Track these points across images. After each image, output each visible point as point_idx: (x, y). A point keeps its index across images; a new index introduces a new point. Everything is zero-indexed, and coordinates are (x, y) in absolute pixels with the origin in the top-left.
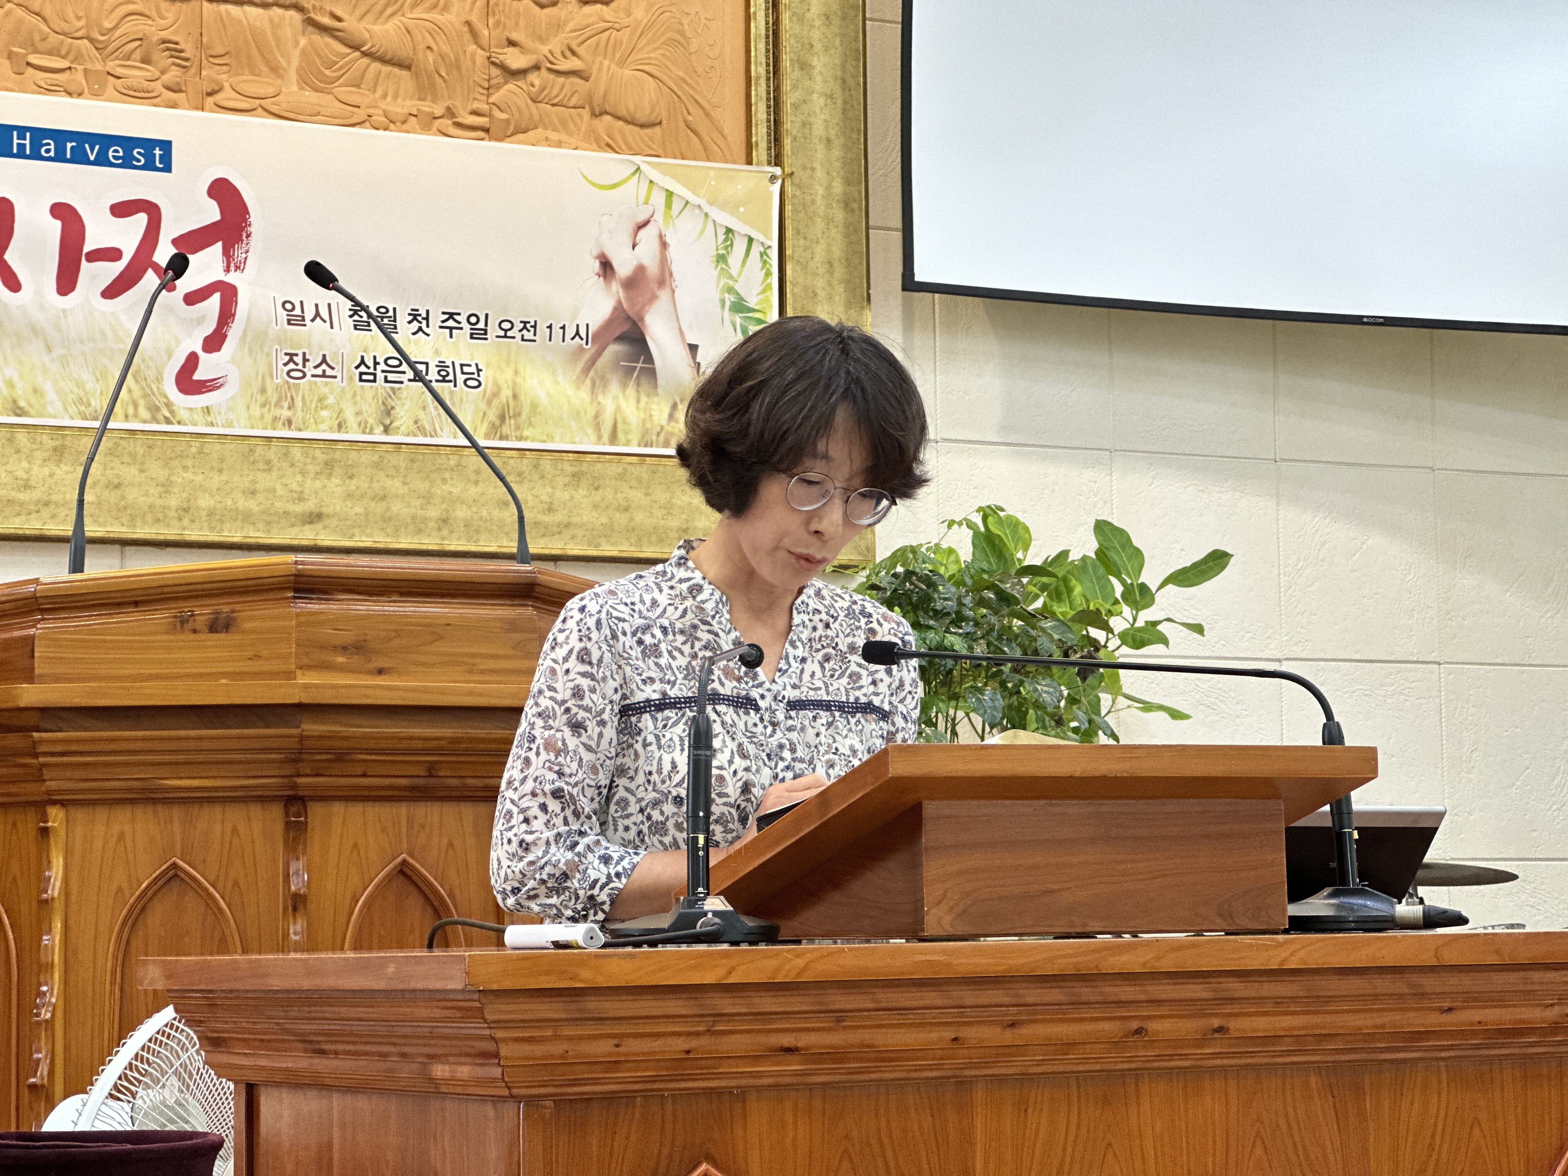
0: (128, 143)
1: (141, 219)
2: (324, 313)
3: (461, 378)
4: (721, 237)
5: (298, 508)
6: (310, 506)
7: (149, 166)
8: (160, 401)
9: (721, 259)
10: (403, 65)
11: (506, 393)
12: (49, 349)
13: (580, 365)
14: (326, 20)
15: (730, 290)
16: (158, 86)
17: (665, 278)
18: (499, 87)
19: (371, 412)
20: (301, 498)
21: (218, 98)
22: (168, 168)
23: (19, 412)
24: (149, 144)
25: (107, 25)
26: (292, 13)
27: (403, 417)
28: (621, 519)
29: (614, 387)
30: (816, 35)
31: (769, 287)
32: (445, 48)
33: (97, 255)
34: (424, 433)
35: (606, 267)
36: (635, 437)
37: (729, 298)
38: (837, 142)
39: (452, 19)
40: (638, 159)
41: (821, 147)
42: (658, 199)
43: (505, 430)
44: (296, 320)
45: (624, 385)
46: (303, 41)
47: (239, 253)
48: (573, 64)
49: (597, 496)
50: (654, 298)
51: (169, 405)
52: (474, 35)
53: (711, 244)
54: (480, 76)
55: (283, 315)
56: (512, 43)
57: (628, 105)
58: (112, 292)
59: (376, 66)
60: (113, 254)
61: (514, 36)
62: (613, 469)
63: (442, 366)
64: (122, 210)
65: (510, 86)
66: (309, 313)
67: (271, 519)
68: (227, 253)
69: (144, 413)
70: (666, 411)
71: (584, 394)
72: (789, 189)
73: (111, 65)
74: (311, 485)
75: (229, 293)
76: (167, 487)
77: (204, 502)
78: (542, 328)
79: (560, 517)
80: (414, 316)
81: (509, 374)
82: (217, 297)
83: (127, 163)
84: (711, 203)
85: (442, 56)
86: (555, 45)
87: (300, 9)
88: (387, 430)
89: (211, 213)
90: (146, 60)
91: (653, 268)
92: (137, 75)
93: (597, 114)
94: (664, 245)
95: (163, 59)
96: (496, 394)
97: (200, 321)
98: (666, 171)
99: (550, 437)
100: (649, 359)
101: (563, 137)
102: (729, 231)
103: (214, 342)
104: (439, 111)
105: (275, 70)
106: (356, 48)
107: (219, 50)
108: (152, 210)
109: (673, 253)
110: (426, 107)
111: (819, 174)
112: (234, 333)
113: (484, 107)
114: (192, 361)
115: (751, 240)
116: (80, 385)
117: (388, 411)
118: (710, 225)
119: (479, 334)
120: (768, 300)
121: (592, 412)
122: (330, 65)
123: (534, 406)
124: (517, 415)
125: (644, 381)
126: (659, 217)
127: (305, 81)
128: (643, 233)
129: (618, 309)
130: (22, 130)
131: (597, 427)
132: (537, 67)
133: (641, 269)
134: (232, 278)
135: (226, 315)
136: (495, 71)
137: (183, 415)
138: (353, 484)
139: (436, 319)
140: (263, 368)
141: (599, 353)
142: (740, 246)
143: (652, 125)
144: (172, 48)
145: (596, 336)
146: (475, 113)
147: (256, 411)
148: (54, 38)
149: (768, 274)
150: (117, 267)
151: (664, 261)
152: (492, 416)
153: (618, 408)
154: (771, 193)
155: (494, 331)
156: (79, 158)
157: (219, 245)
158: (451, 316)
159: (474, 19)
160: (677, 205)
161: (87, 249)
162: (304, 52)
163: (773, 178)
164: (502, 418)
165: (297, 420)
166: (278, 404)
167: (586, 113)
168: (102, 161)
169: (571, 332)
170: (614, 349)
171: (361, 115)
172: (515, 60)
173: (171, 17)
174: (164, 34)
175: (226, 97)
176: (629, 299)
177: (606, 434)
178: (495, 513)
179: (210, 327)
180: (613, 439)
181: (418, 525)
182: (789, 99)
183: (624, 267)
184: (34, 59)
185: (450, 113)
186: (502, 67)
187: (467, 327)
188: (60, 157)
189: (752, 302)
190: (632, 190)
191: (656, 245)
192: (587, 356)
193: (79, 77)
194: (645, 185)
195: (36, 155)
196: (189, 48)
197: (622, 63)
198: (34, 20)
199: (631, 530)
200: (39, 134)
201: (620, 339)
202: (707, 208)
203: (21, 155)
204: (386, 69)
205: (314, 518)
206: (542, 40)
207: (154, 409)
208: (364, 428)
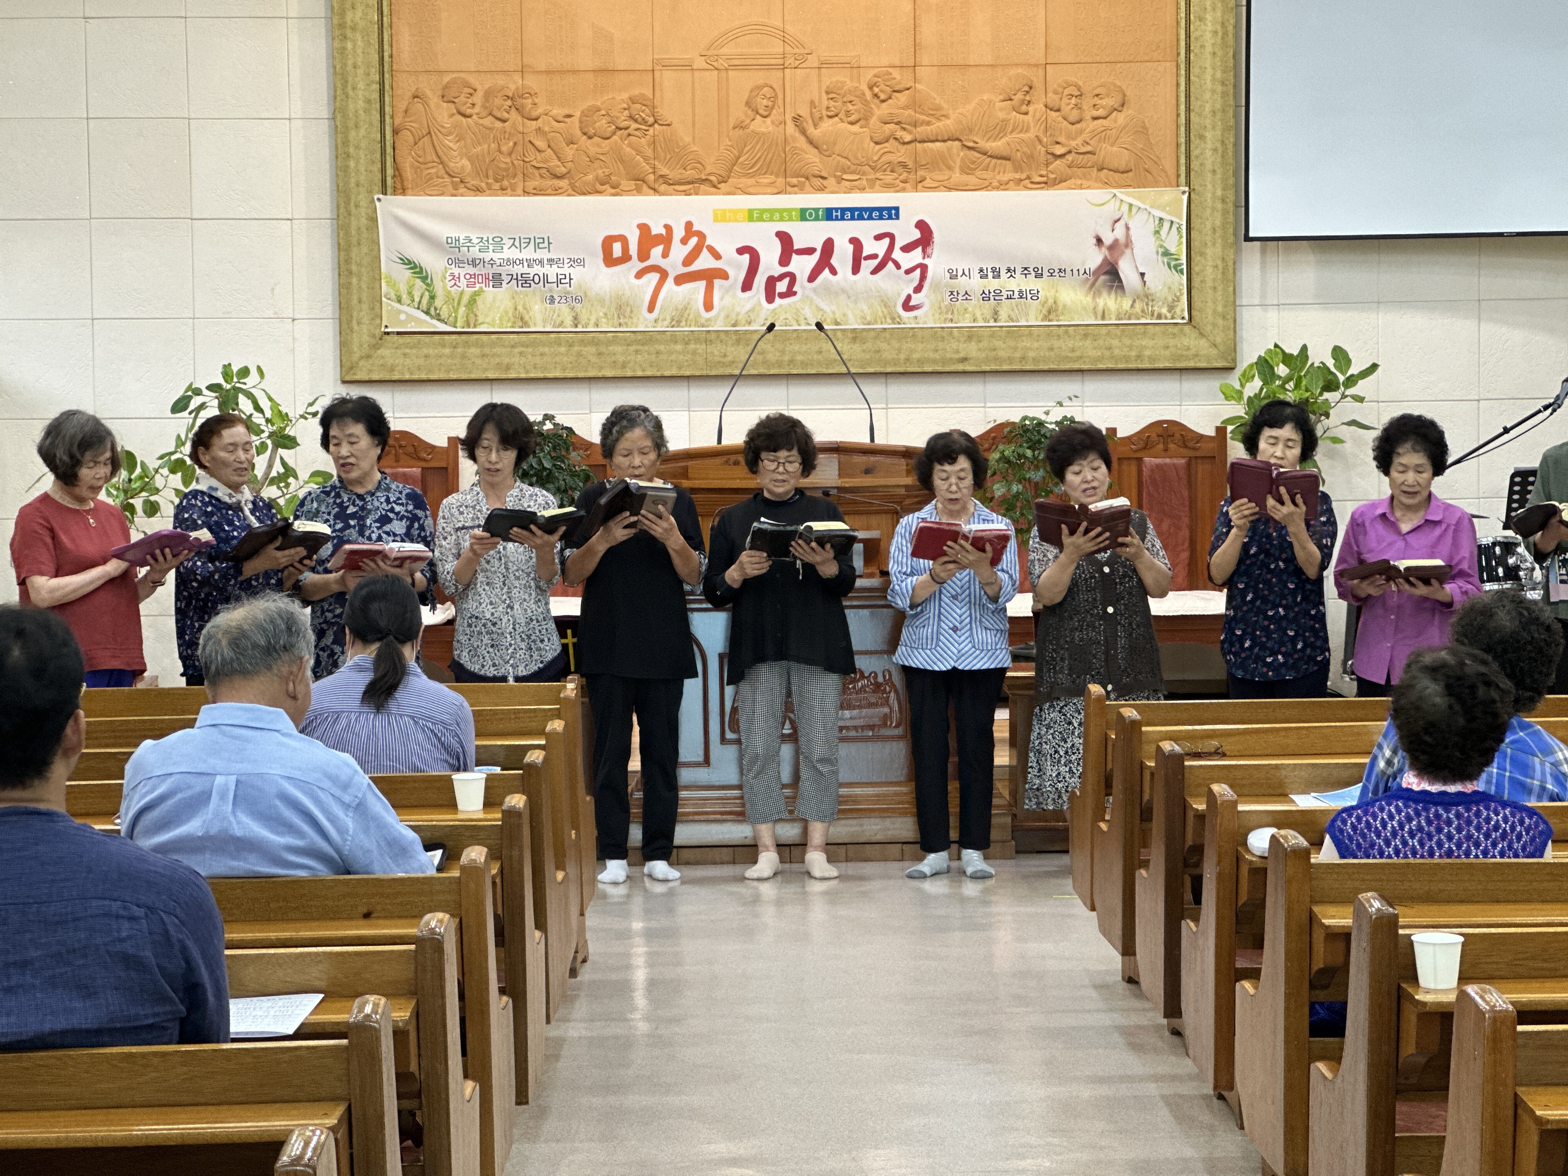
0: (880, 210)
1: (887, 241)
2: (967, 273)
3: (1029, 296)
4: (1157, 222)
5: (957, 356)
6: (962, 355)
7: (890, 218)
8: (896, 316)
9: (1157, 232)
10: (1007, 159)
11: (1051, 301)
12: (849, 297)
13: (1088, 286)
14: (971, 144)
15: (1161, 246)
16: (898, 181)
17: (1128, 244)
18: (1052, 163)
19: (988, 313)
20: (957, 352)
21: (925, 183)
22: (897, 218)
23: (837, 324)
24: (889, 209)
25: (875, 158)
26: (957, 142)
27: (1003, 314)
28: (1107, 353)
29: (1105, 294)
30: (1208, 122)
31: (1181, 243)
32: (1025, 149)
33: (869, 257)
34: (1012, 320)
35: (1099, 241)
36: (1113, 317)
37: (1161, 250)
38: (1219, 171)
39: (1031, 135)
40: (1115, 191)
41: (1210, 175)
42: (1125, 208)
43: (1051, 317)
44: (953, 277)
45: (1109, 293)
46: (962, 154)
47: (929, 250)
48: (1089, 148)
49: (1096, 344)
50: (1123, 253)
51: (899, 317)
52: (1040, 141)
53: (1152, 226)
54: (1043, 158)
55: (948, 275)
56: (1058, 143)
57: (1115, 164)
58: (875, 272)
59: (994, 161)
60: (875, 256)
61: (1059, 140)
62: (1104, 330)
63: (1021, 291)
64: (878, 237)
65: (1058, 162)
66: (960, 273)
67: (944, 361)
68: (924, 251)
69: (889, 321)
70: (1130, 303)
71: (1089, 299)
72: (1192, 196)
73: (878, 175)
74: (962, 346)
75: (924, 268)
76: (899, 351)
77: (916, 356)
78: (1068, 270)
79: (1078, 354)
80: (1009, 270)
81: (1053, 292)
82: (918, 270)
83: (881, 218)
84: (1152, 207)
85: (1024, 153)
86: (1079, 141)
87: (960, 140)
88: (995, 321)
89: (917, 234)
90: (892, 171)
91: (1122, 240)
92: (889, 178)
93: (1101, 169)
94: (1128, 228)
95: (900, 170)
96: (1046, 302)
97: (912, 281)
98: (1127, 194)
99: (1073, 320)
100: (1120, 281)
101: (1084, 182)
102: (1161, 219)
103: (918, 289)
104: (1023, 176)
105: (950, 168)
106: (985, 154)
107: (924, 163)
108: (892, 237)
109: (1132, 232)
110: (1017, 176)
111: (1209, 187)
112: (927, 285)
113: (1044, 173)
114: (909, 298)
115: (1172, 222)
116: (862, 311)
117: (996, 313)
118: (1151, 218)
119: (1039, 276)
120: (1181, 250)
121: (1092, 306)
122: (973, 163)
123: (1065, 306)
124: (1056, 310)
125: (1119, 291)
126: (1125, 216)
127: (963, 171)
128: (1117, 225)
129: (1105, 260)
130: (837, 209)
131: (1095, 314)
132: (1070, 152)
133: (1116, 241)
134: (926, 261)
135: (923, 277)
136: (1049, 157)
137: (906, 321)
138: (981, 345)
139: (1019, 271)
140: (939, 298)
141: (1096, 280)
142: (1166, 225)
143: (1127, 172)
144: (904, 165)
145: (1094, 273)
146: (1041, 176)
147: (937, 316)
148: (853, 167)
149: (1181, 237)
150: (875, 262)
151: (1128, 236)
152: (1044, 312)
153: (1105, 304)
154: (1182, 200)
155: (1046, 274)
156: (861, 218)
157: (920, 249)
158: (1026, 269)
159: (1041, 135)
160: (1134, 210)
161: (864, 254)
162: (963, 160)
163: (1184, 192)
164: (1049, 312)
165: (955, 319)
166: (947, 313)
167: (1095, 169)
168: (870, 218)
169: (1082, 272)
170: (1103, 278)
171: (987, 183)
172: (1059, 150)
173: (903, 151)
174: (900, 159)
175: (928, 183)
176: (1111, 255)
177: (1099, 316)
178: (1047, 354)
179: (916, 283)
180: (1103, 318)
181: (1010, 360)
182: (1194, 153)
183: (1108, 240)
184: (845, 177)
185: (1028, 178)
186: (1053, 154)
187: (1033, 274)
188: (853, 218)
189: (1173, 250)
190: (1113, 205)
191: (1124, 230)
192: (1090, 282)
193: (864, 182)
194: (1118, 203)
195: (843, 219)
196: (911, 164)
197: (1112, 145)
198: (843, 160)
199: (1112, 357)
200: (844, 210)
201: (1105, 273)
202: (1149, 209)
203: (837, 219)
204: (999, 161)
205: (964, 360)
206: (1074, 139)
207: (893, 319)
208: (985, 320)
